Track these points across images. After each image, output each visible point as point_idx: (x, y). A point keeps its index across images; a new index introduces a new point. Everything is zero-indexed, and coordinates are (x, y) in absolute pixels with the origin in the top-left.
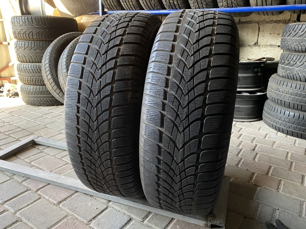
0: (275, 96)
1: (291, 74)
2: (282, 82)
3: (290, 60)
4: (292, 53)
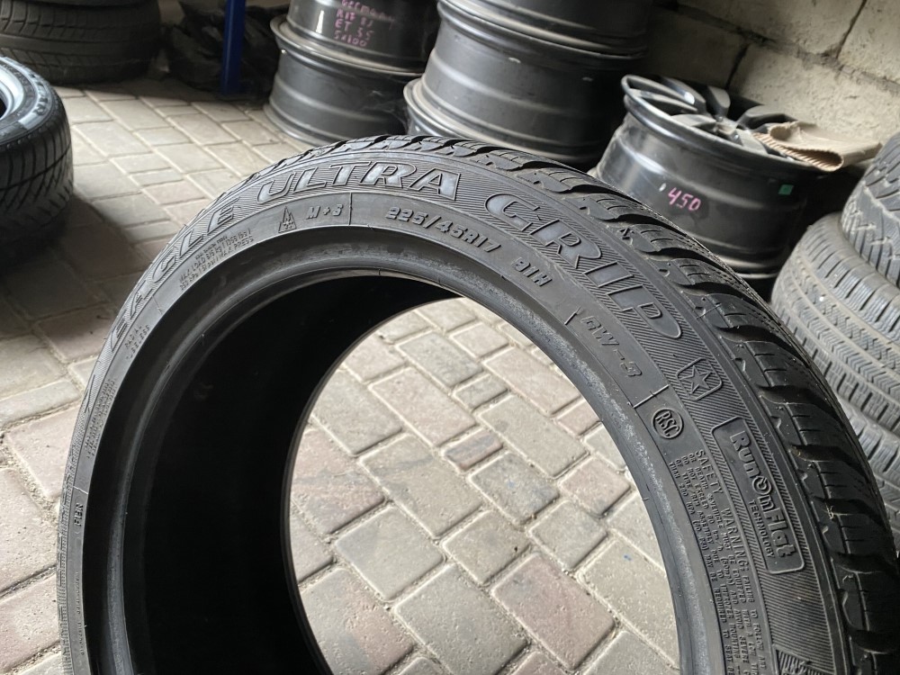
1: (877, 244)
2: (840, 271)
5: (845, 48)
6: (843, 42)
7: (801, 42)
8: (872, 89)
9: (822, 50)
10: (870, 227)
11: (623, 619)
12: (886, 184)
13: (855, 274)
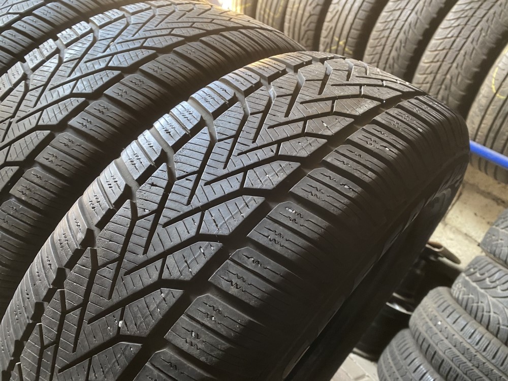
0: (422, 329)
1: (475, 305)
2: (450, 310)
3: (486, 275)
4: (497, 264)
8: (460, 238)
10: (471, 296)
12: (478, 275)
13: (458, 313)
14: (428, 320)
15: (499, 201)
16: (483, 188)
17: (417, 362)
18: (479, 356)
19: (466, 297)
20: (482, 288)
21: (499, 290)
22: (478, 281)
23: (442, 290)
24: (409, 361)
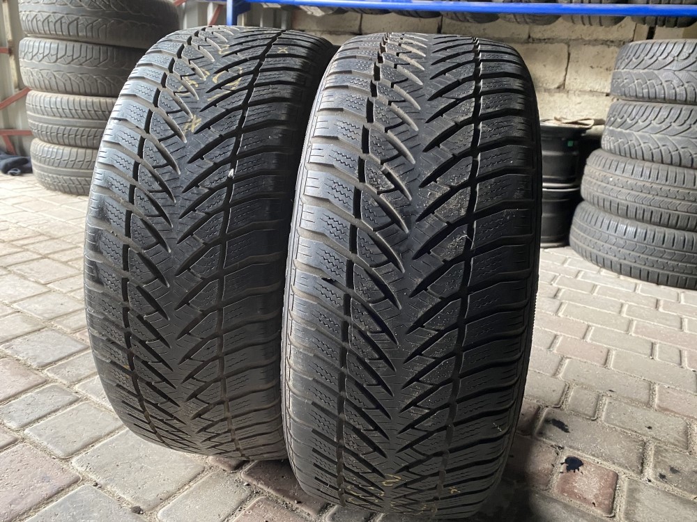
0: (598, 193)
1: (638, 148)
2: (614, 164)
3: (626, 116)
4: (631, 103)
5: (567, 82)
6: (565, 80)
7: (544, 85)
8: (587, 97)
9: (556, 86)
10: (620, 140)
11: (590, 324)
12: (619, 120)
13: (622, 162)
14: (600, 183)
15: (608, 43)
16: (587, 39)
17: (606, 222)
18: (654, 186)
19: (616, 144)
20: (626, 129)
21: (640, 123)
22: (620, 126)
23: (596, 153)
24: (599, 223)
